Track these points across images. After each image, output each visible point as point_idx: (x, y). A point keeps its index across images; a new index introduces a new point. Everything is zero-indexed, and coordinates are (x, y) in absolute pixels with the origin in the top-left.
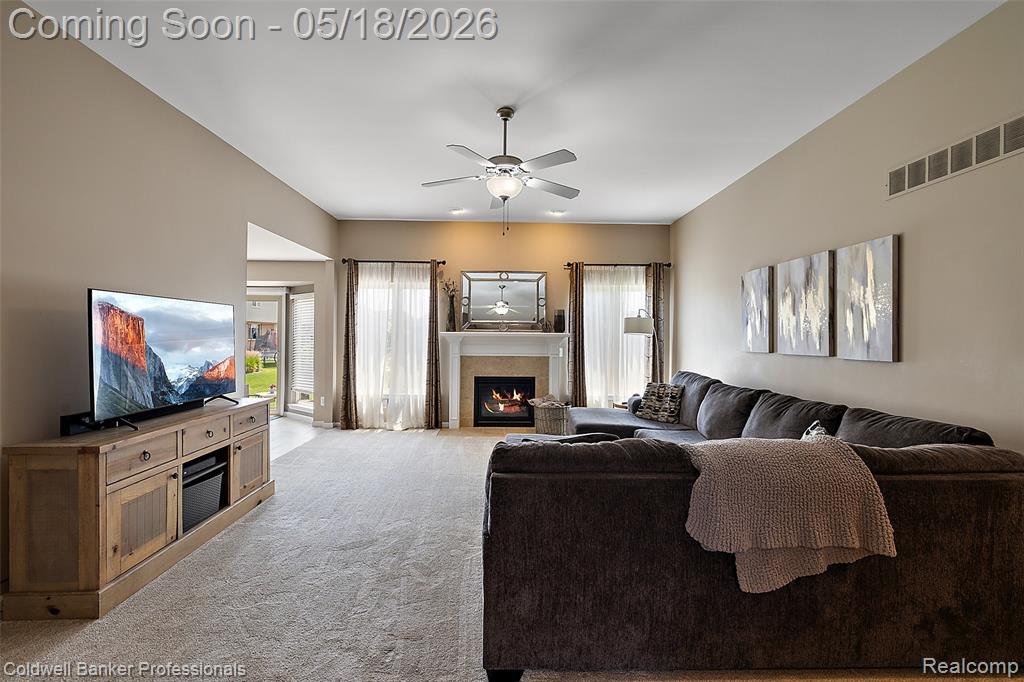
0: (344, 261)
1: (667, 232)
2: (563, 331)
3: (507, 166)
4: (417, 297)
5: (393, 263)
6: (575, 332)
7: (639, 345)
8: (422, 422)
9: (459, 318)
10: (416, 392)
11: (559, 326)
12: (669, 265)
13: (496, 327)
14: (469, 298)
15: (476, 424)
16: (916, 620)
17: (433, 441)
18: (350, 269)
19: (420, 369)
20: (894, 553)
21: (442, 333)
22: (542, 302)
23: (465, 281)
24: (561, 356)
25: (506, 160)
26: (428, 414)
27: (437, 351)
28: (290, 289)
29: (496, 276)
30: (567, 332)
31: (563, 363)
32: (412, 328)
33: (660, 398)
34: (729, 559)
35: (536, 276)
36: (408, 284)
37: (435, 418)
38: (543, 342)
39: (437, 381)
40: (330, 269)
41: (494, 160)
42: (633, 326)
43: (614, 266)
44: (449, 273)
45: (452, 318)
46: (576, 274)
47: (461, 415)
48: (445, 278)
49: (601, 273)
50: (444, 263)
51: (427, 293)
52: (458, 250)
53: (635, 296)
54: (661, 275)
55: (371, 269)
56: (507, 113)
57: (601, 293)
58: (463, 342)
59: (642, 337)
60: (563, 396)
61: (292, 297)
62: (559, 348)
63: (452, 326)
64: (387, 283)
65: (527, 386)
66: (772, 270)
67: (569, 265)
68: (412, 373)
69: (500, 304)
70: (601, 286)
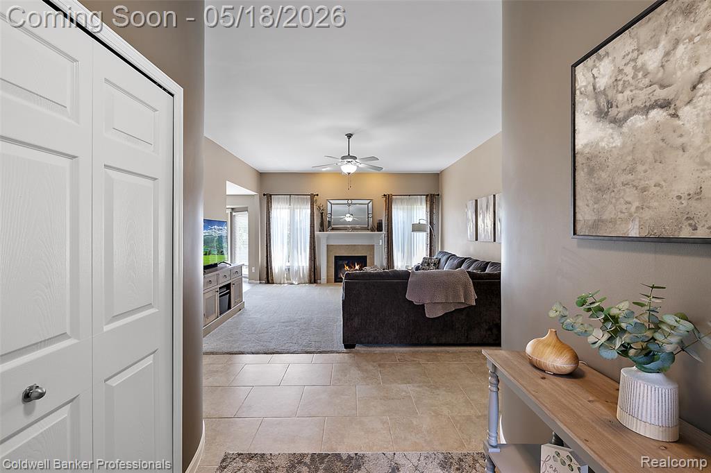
0: (264, 195)
1: (436, 178)
2: (382, 231)
3: (350, 160)
4: (303, 214)
5: (290, 196)
6: (388, 231)
7: (422, 238)
8: (307, 280)
9: (326, 224)
10: (304, 264)
11: (379, 228)
12: (438, 195)
13: (345, 229)
14: (331, 214)
15: (335, 281)
16: (487, 327)
17: (313, 290)
18: (267, 198)
19: (305, 251)
20: (475, 304)
21: (317, 233)
22: (370, 216)
23: (329, 205)
24: (381, 244)
25: (349, 157)
26: (310, 276)
27: (314, 242)
28: (233, 209)
29: (346, 202)
30: (384, 232)
31: (382, 248)
32: (301, 229)
33: (429, 264)
34: (423, 306)
35: (367, 202)
36: (299, 206)
37: (314, 278)
38: (371, 237)
39: (315, 258)
40: (257, 200)
41: (343, 158)
42: (417, 228)
43: (409, 196)
44: (320, 201)
45: (322, 224)
46: (389, 200)
47: (327, 276)
48: (318, 203)
49: (402, 200)
50: (317, 195)
51: (309, 211)
52: (325, 188)
53: (420, 213)
54: (434, 200)
55: (279, 198)
56: (349, 136)
57: (402, 212)
58: (328, 238)
59: (425, 234)
60: (382, 266)
61: (234, 214)
62: (380, 240)
63: (322, 229)
64: (287, 206)
65: (362, 261)
66: (476, 201)
67: (384, 195)
68: (301, 254)
69: (348, 215)
70: (402, 207)
